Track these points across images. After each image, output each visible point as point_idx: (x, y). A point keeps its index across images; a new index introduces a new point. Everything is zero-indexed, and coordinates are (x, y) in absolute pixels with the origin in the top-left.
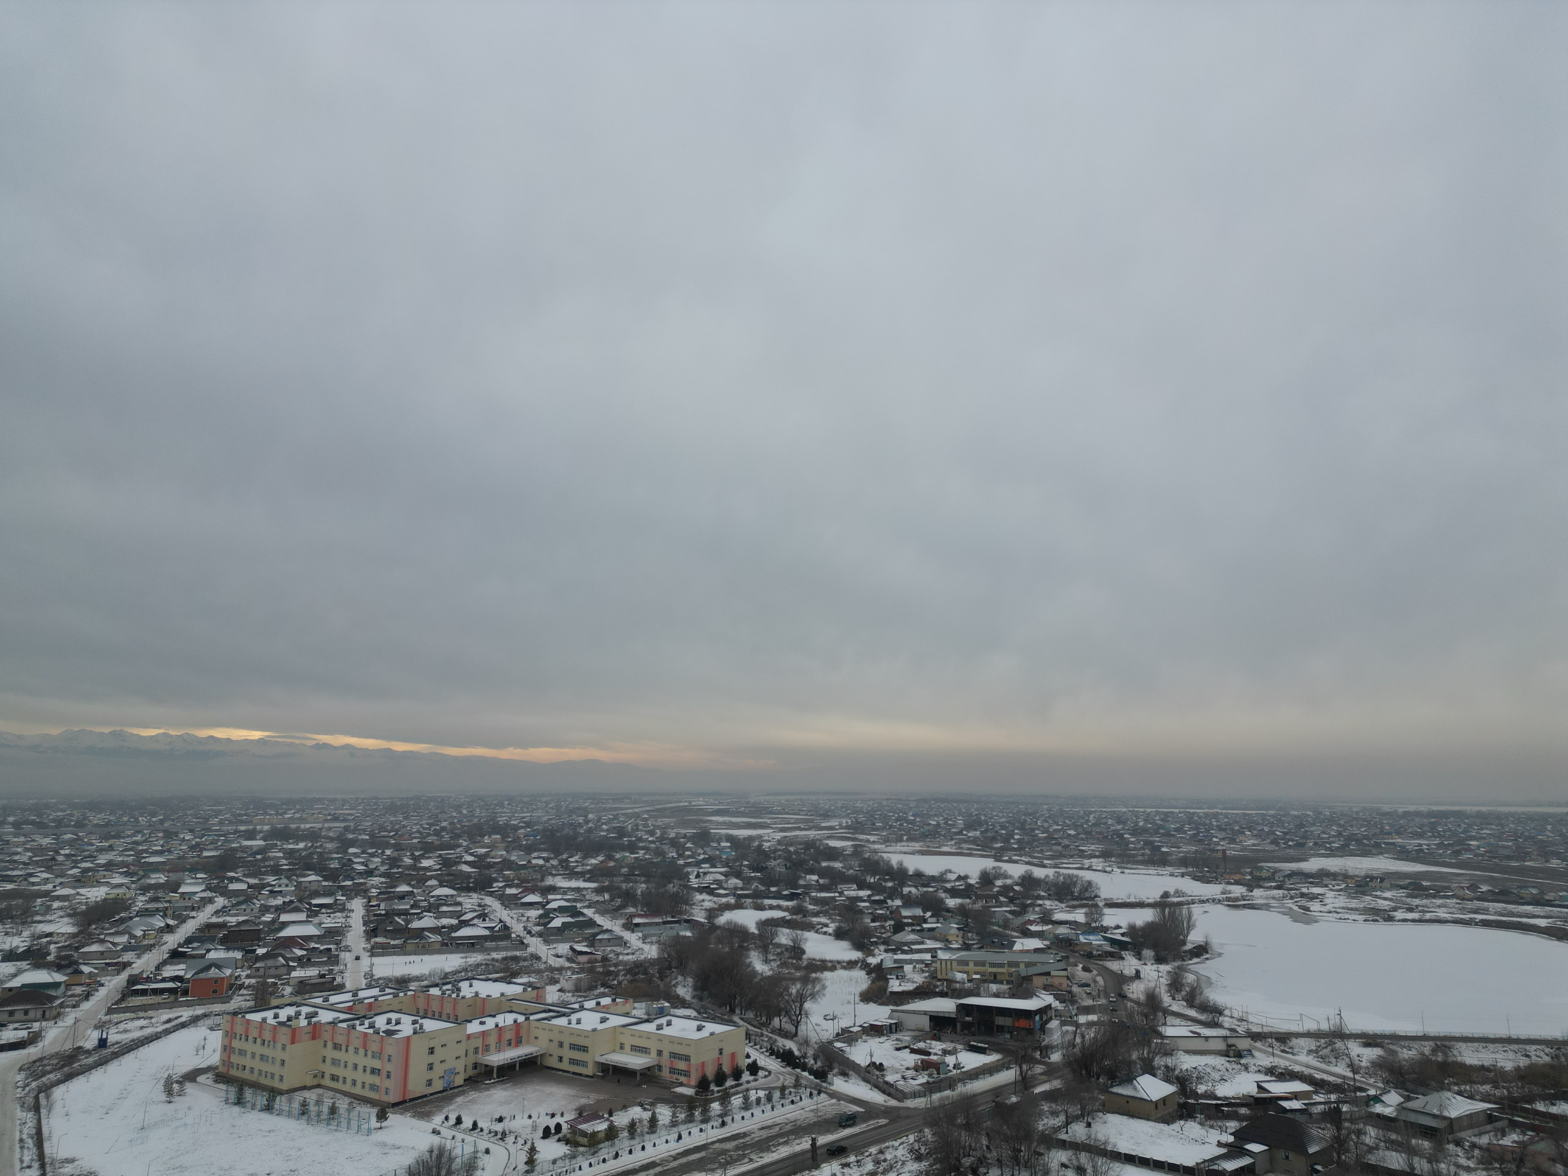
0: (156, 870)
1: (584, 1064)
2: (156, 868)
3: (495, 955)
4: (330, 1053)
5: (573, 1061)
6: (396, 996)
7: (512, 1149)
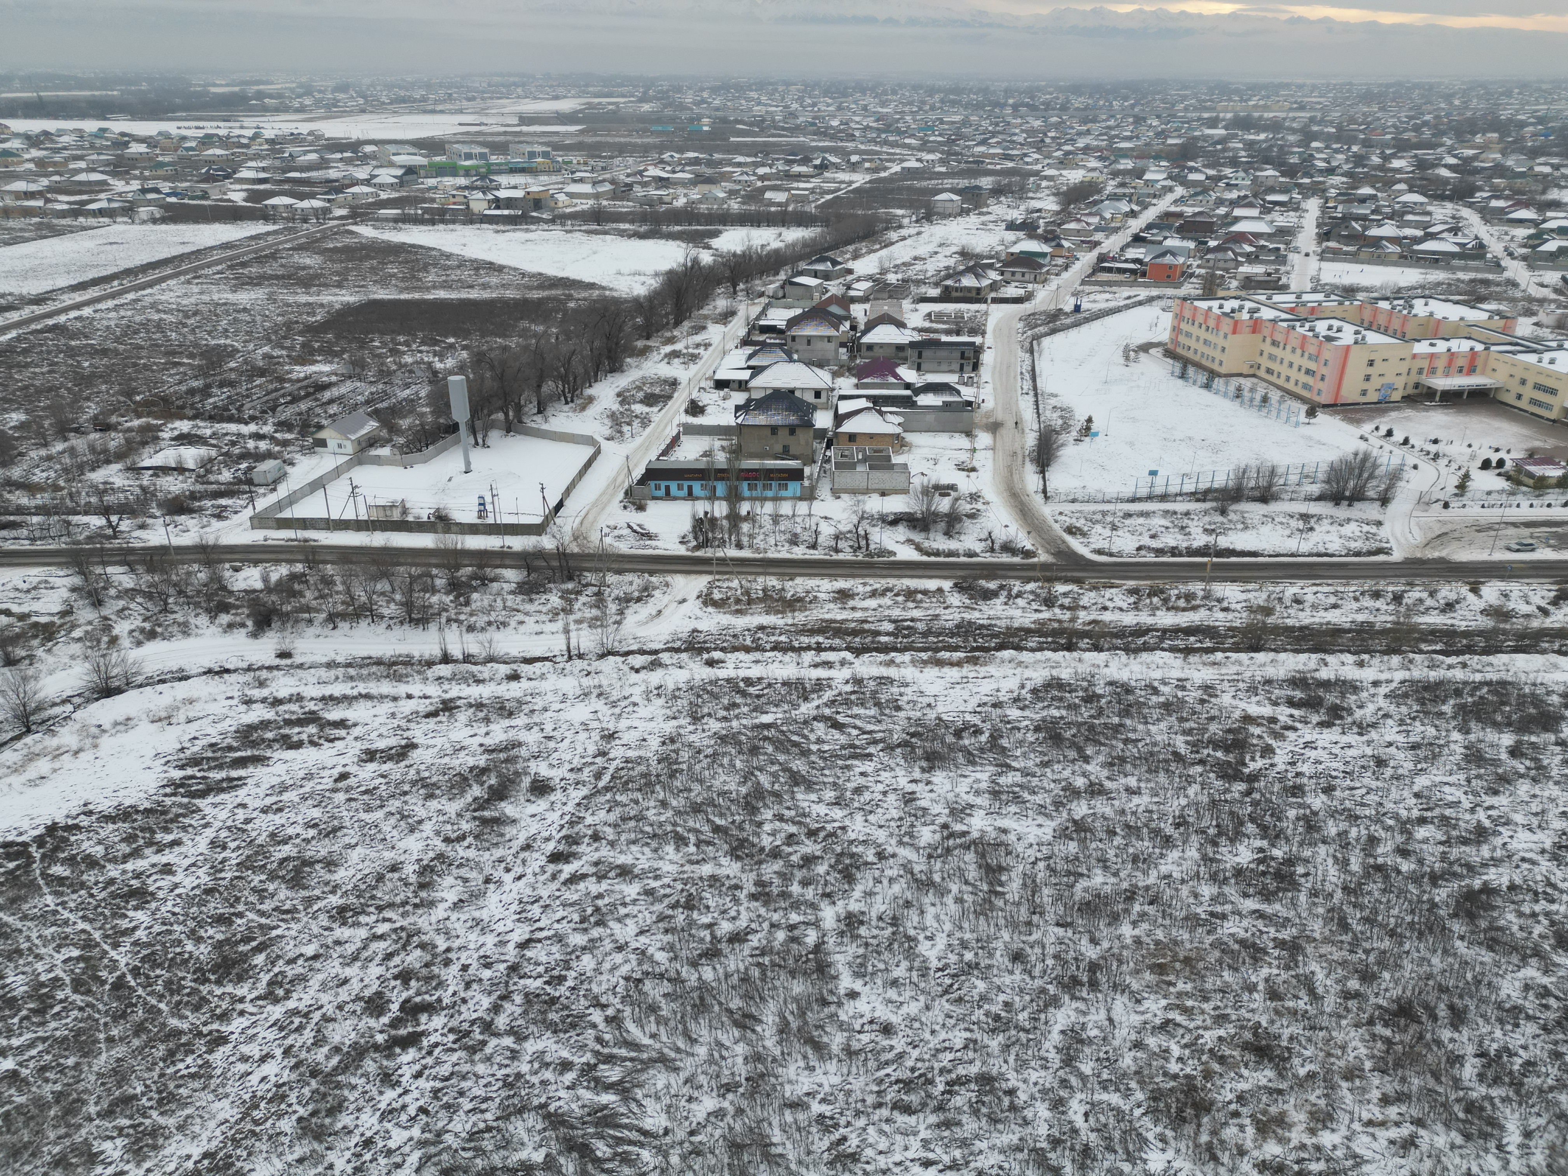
0: (1125, 156)
1: (1549, 407)
2: (1125, 154)
3: (1461, 275)
4: (1268, 348)
5: (1534, 402)
6: (1341, 303)
7: (1444, 471)
